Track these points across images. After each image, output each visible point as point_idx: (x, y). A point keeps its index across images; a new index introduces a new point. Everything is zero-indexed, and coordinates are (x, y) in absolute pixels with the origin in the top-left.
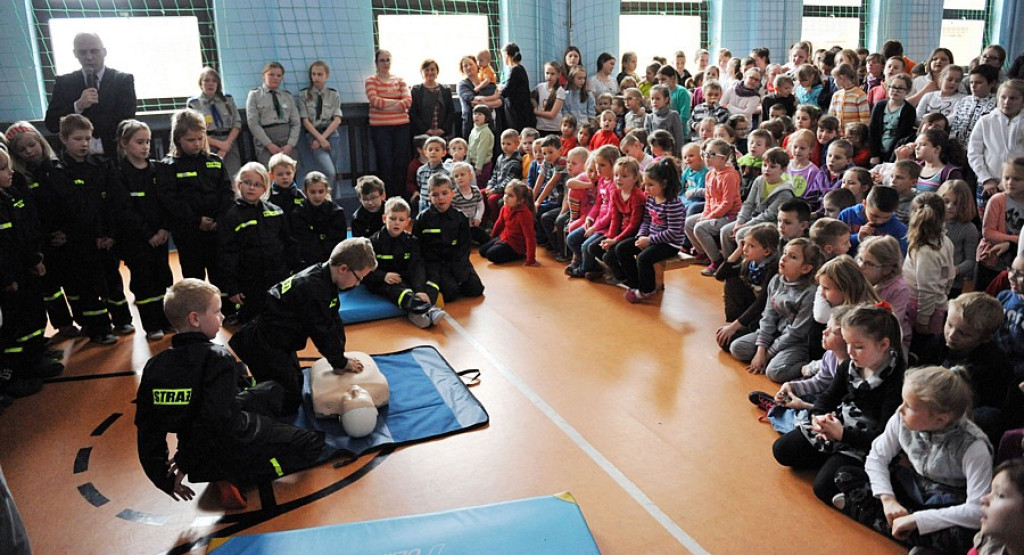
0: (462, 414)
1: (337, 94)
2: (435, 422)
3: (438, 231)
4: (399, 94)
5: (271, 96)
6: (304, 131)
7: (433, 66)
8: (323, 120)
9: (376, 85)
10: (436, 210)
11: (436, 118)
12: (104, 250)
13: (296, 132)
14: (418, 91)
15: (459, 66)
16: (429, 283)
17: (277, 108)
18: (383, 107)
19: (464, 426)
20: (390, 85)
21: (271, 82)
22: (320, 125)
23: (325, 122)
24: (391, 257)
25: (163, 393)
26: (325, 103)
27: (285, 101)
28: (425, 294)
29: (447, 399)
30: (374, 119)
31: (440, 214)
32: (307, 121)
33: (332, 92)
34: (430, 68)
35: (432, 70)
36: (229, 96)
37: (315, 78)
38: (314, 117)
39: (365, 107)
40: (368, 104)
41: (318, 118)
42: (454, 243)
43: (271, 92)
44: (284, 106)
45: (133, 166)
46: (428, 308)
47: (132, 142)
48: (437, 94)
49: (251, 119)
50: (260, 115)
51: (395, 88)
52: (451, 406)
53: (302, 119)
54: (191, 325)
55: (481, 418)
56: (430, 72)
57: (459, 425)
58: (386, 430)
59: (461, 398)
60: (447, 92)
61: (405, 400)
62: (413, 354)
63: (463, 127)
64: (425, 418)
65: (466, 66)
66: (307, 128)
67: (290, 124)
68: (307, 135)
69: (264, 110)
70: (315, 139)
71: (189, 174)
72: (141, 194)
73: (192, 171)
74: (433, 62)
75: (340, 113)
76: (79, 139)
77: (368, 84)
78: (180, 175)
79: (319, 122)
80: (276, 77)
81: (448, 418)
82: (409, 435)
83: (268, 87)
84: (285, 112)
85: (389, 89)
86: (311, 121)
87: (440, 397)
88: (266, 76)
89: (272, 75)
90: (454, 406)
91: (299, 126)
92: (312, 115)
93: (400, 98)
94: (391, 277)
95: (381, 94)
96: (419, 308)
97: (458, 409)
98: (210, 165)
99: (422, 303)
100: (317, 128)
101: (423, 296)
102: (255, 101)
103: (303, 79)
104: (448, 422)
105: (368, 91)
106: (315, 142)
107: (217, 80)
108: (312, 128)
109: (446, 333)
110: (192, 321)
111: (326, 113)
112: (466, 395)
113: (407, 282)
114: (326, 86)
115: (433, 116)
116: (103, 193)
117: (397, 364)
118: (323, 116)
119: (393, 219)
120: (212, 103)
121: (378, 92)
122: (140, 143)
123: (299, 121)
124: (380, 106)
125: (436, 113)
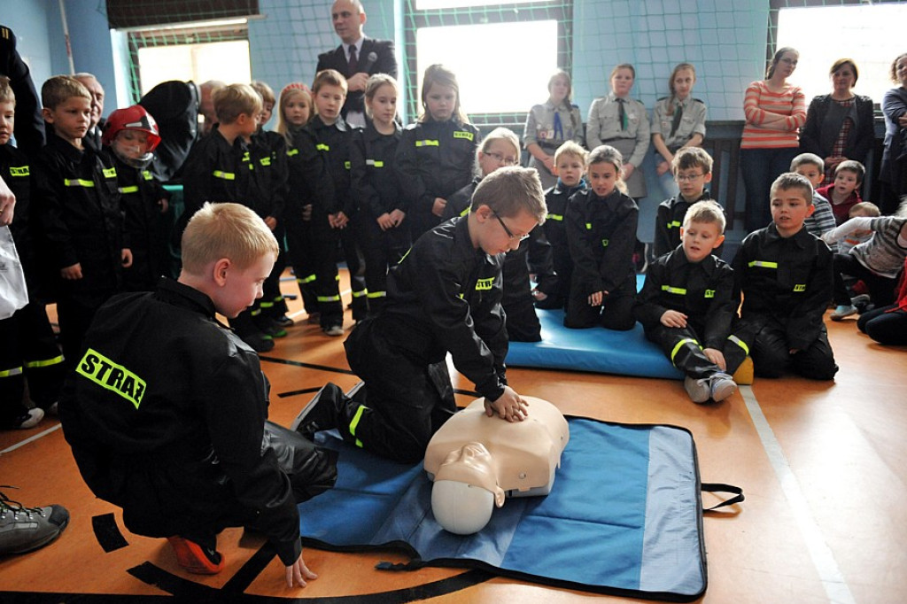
0: (655, 563)
1: (704, 106)
2: (595, 557)
3: (773, 265)
4: (790, 107)
5: (617, 104)
6: (653, 151)
7: (847, 68)
8: (679, 137)
9: (760, 93)
10: (777, 233)
11: (841, 142)
12: (337, 229)
13: (641, 150)
14: (820, 105)
15: (889, 68)
16: (732, 338)
17: (622, 118)
18: (760, 122)
19: (644, 588)
20: (779, 96)
21: (618, 86)
22: (673, 143)
23: (680, 140)
24: (683, 292)
25: (106, 366)
26: (685, 117)
27: (633, 111)
28: (719, 354)
29: (651, 524)
30: (747, 140)
31: (781, 240)
32: (658, 138)
33: (697, 103)
34: (845, 72)
35: (846, 74)
36: (576, 107)
37: (677, 86)
38: (668, 134)
39: (739, 126)
40: (743, 122)
41: (672, 134)
42: (799, 288)
43: (617, 100)
44: (631, 116)
45: (376, 130)
46: (712, 372)
47: (376, 102)
48: (851, 107)
49: (590, 132)
50: (601, 126)
51: (787, 99)
52: (646, 539)
53: (652, 135)
54: (213, 280)
55: (686, 584)
56: (841, 77)
57: (637, 582)
58: (506, 540)
59: (678, 530)
60: (866, 106)
61: (581, 499)
62: (652, 434)
63: (884, 158)
64: (586, 543)
65: (901, 67)
66: (657, 145)
67: (636, 140)
68: (657, 155)
69: (606, 121)
70: (664, 159)
71: (428, 143)
72: (379, 164)
73: (432, 140)
74: (847, 62)
75: (703, 130)
76: (326, 96)
77: (749, 90)
78: (419, 144)
79: (673, 139)
80: (623, 79)
81: (625, 558)
82: (533, 562)
83: (615, 94)
84: (630, 123)
85: (777, 100)
86: (663, 139)
87: (642, 515)
88: (614, 80)
89: (619, 77)
90: (654, 541)
91: (648, 141)
92: (666, 131)
93: (790, 114)
94: (671, 317)
95: (762, 106)
96: (698, 369)
97: (656, 549)
98: (457, 135)
99: (707, 363)
100: (669, 147)
101: (715, 355)
102: (596, 111)
103: (664, 88)
104: (620, 566)
105: (746, 99)
106: (663, 165)
107: (568, 84)
108: (662, 147)
109: (731, 418)
110: (217, 273)
111: (684, 129)
112: (693, 527)
113: (697, 328)
114: (689, 97)
115: (837, 138)
116: (347, 163)
117: (613, 441)
118: (679, 132)
119: (692, 233)
120: (556, 110)
121: (759, 102)
122: (382, 102)
123: (648, 137)
124: (758, 119)
125: (842, 135)
